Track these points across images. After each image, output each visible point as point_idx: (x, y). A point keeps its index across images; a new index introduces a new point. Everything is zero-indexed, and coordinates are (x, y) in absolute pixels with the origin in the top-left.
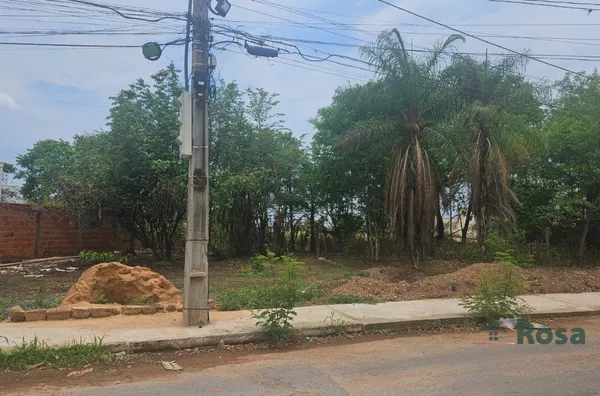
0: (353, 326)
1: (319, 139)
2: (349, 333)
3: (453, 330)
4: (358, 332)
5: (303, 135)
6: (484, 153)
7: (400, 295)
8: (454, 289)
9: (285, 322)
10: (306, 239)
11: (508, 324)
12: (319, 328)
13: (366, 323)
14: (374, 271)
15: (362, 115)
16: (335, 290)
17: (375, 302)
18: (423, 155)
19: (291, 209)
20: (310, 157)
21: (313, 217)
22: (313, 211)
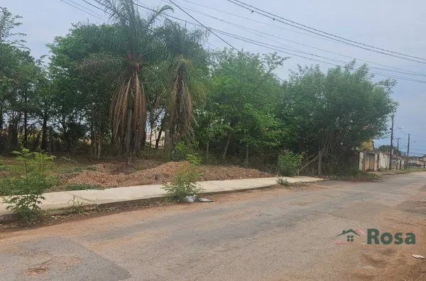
0: (89, 206)
1: (57, 61)
2: (86, 211)
3: (158, 205)
4: (93, 210)
5: (43, 56)
6: (180, 90)
7: (120, 183)
8: (156, 179)
9: (34, 205)
10: (38, 140)
11: (190, 199)
12: (63, 209)
13: (99, 203)
14: (99, 166)
15: (95, 48)
16: (70, 181)
17: (103, 188)
18: (141, 85)
19: (26, 116)
20: (47, 75)
21: (45, 123)
22: (46, 118)
